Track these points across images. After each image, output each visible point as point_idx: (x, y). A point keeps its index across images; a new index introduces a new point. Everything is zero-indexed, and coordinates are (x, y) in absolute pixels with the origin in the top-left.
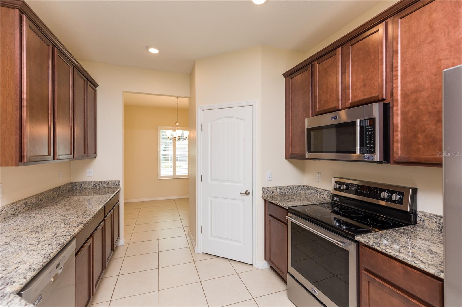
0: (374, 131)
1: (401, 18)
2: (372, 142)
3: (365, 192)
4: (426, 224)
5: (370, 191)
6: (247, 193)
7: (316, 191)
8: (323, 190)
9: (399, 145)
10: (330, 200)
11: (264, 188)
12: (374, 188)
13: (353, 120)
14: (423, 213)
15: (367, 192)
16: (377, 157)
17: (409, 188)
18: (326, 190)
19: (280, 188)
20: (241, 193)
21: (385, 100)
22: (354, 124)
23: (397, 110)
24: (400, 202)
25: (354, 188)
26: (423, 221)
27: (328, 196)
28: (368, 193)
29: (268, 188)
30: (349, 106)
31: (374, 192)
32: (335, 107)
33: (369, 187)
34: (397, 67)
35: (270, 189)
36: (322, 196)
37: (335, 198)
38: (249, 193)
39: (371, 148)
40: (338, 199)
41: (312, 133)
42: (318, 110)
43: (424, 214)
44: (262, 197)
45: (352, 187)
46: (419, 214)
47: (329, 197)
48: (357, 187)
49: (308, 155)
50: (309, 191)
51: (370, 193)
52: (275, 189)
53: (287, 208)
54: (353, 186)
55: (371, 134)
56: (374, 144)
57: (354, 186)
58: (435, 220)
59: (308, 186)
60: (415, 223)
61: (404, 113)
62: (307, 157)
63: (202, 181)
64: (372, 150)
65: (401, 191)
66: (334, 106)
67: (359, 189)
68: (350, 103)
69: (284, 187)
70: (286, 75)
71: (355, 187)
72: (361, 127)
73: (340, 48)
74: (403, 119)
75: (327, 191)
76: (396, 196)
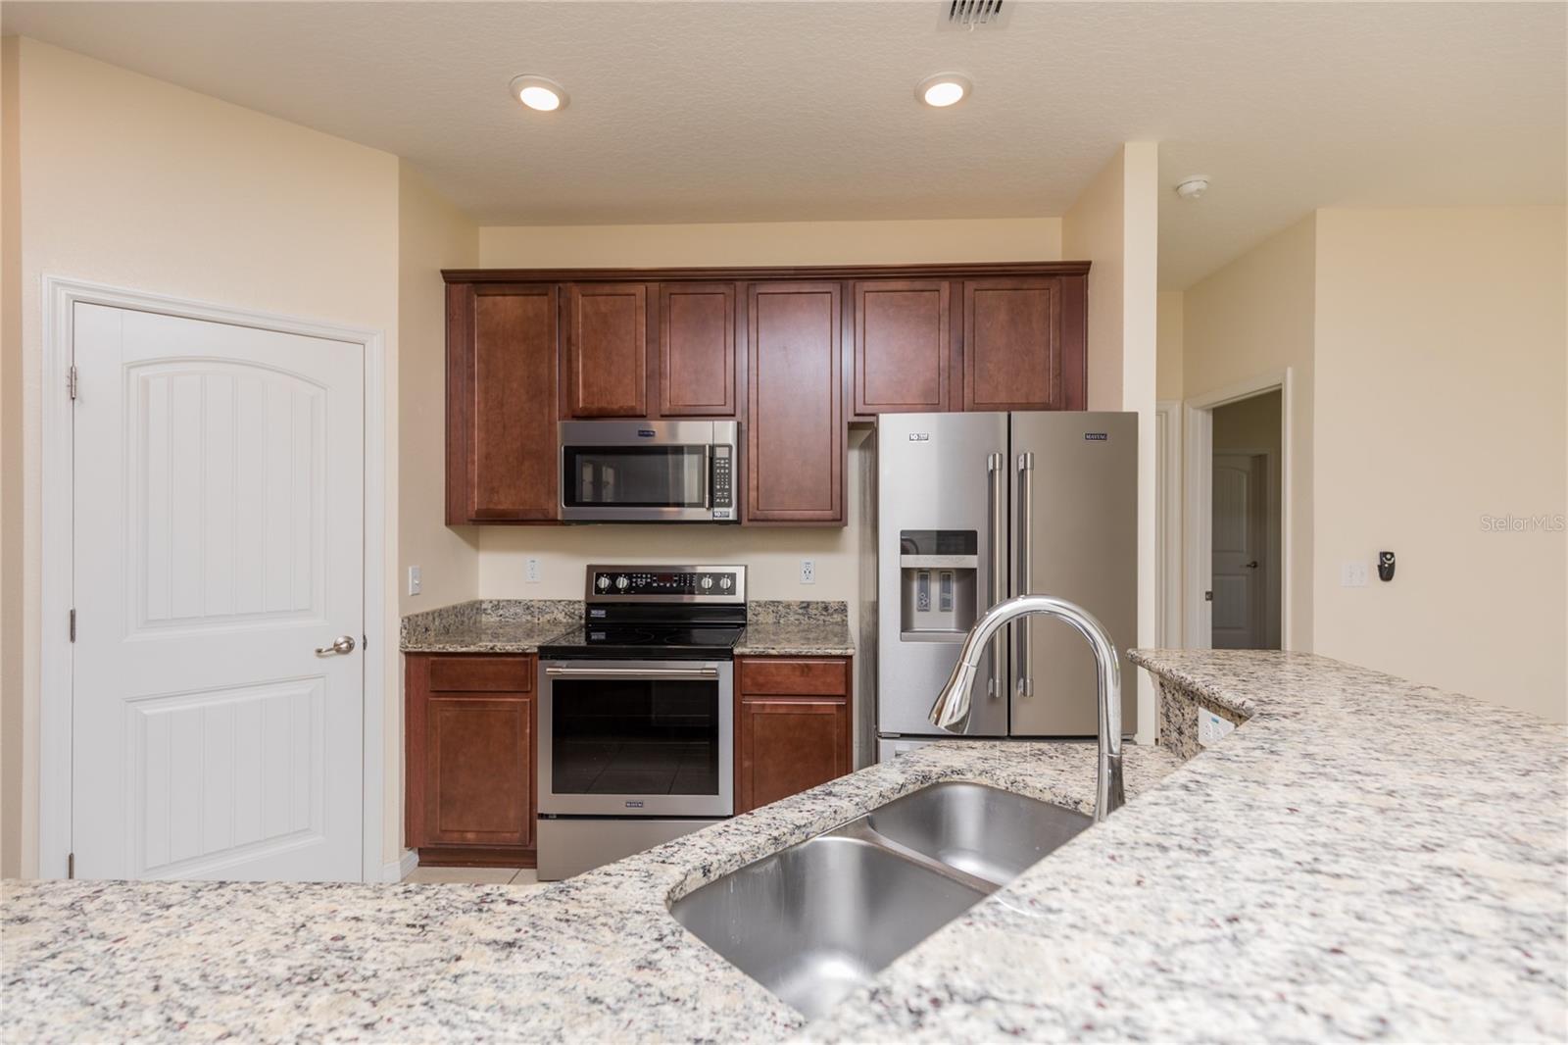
0: (729, 468)
2: (727, 487)
3: (668, 585)
4: (760, 618)
5: (678, 582)
6: (343, 647)
7: (528, 608)
8: (552, 601)
9: (756, 495)
10: (579, 621)
11: (406, 622)
12: (686, 575)
14: (757, 602)
15: (671, 585)
16: (732, 513)
18: (560, 601)
19: (440, 613)
20: (319, 652)
21: (732, 416)
24: (731, 591)
25: (644, 580)
26: (756, 615)
27: (566, 614)
28: (675, 585)
29: (417, 616)
30: (666, 413)
31: (685, 582)
33: (676, 575)
35: (420, 618)
36: (548, 617)
37: (593, 612)
38: (351, 647)
39: (725, 498)
40: (603, 612)
42: (581, 404)
43: (759, 604)
44: (403, 649)
45: (635, 580)
47: (572, 615)
48: (651, 578)
49: (563, 512)
50: (501, 612)
51: (679, 585)
52: (430, 618)
53: (536, 650)
54: (642, 578)
55: (725, 474)
56: (729, 491)
57: (644, 576)
59: (499, 601)
60: (747, 621)
62: (559, 517)
63: (72, 638)
64: (727, 500)
65: (733, 573)
67: (655, 581)
68: (669, 409)
69: (447, 610)
71: (646, 578)
72: (711, 460)
73: (641, 286)
75: (563, 603)
76: (726, 583)
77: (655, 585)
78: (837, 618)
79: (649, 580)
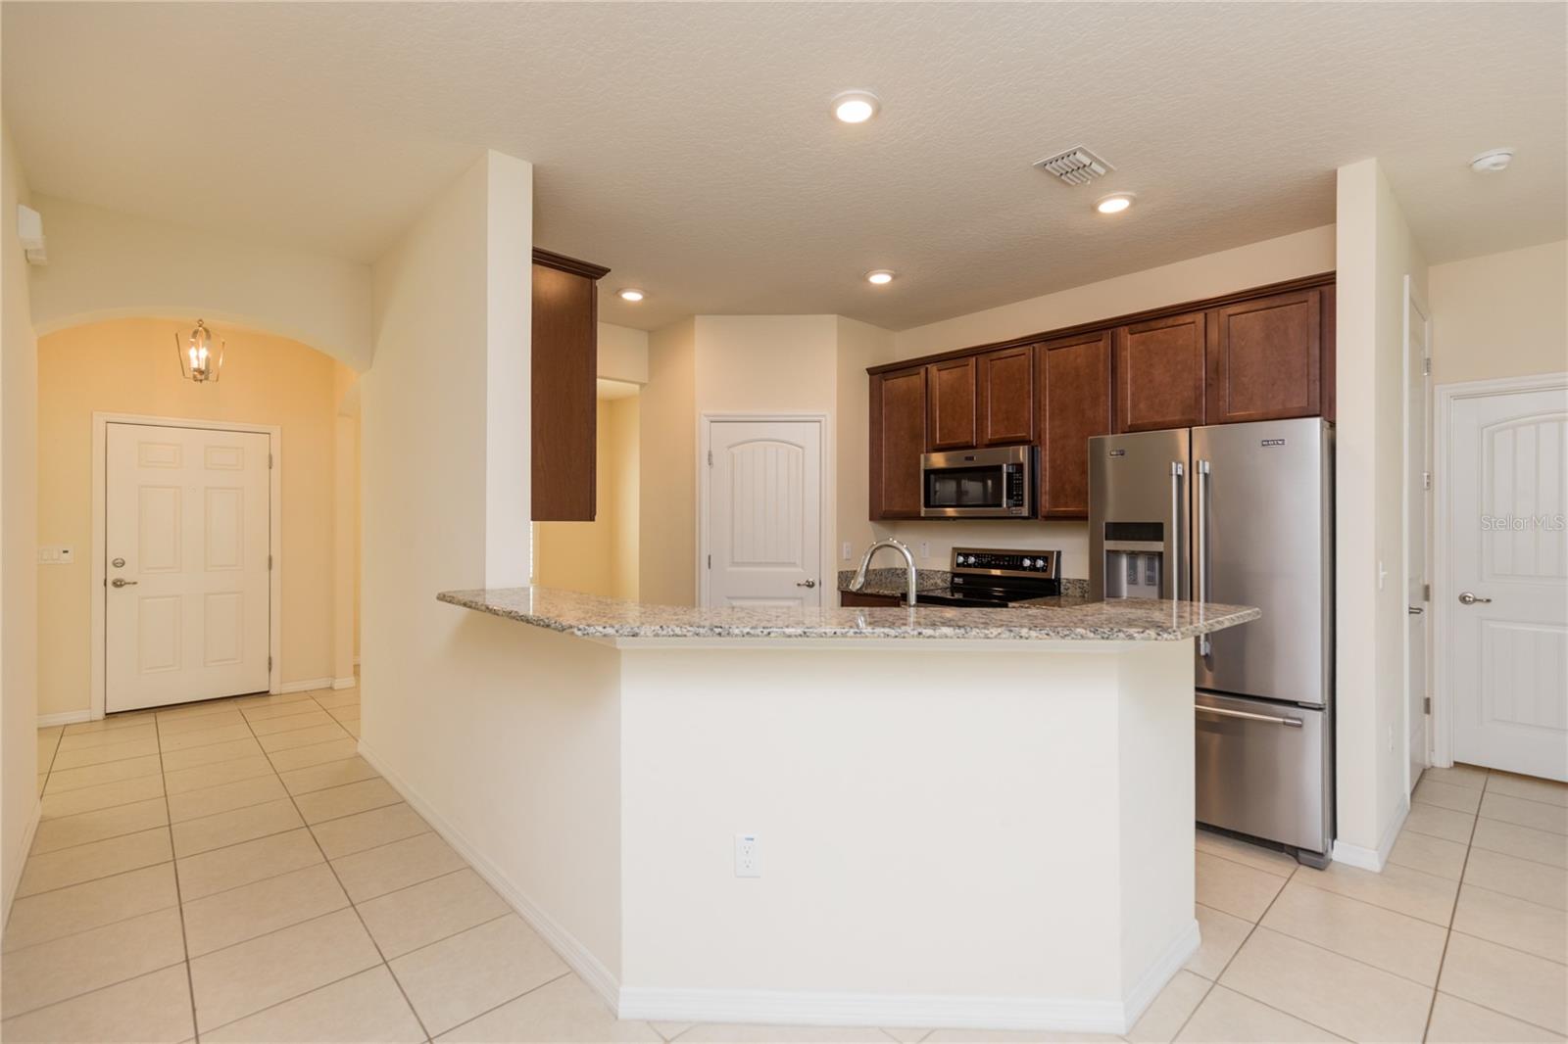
0: (1022, 479)
1: (1050, 350)
2: (1020, 493)
3: (1002, 563)
4: (1070, 592)
5: (1008, 561)
6: (810, 585)
8: (933, 571)
9: (1047, 497)
10: (948, 585)
11: (841, 574)
12: (1013, 556)
13: (999, 463)
14: (1067, 579)
15: (1004, 563)
16: (1025, 511)
17: (1053, 552)
18: (937, 571)
20: (799, 585)
21: (1030, 441)
22: (1000, 468)
23: (1045, 455)
24: (1044, 570)
25: (986, 559)
26: (1067, 589)
27: (942, 579)
28: (1006, 564)
29: (848, 571)
30: (987, 442)
31: (1014, 561)
32: (967, 442)
33: (1007, 556)
34: (1045, 405)
35: (851, 573)
37: (955, 578)
39: (1019, 501)
40: (961, 579)
41: (932, 477)
42: (938, 442)
43: (1068, 581)
44: (839, 588)
46: (1063, 582)
47: (944, 581)
49: (925, 512)
51: (1008, 563)
54: (985, 557)
55: (1019, 484)
56: (1022, 495)
58: (1079, 585)
60: (1060, 593)
61: (1052, 461)
62: (923, 515)
63: (709, 567)
64: (1020, 503)
65: (1046, 556)
66: (967, 440)
67: (993, 560)
68: (990, 440)
70: (871, 371)
72: (1008, 474)
73: (974, 359)
74: (1052, 467)
75: (939, 572)
76: (1040, 563)
79: (989, 559)
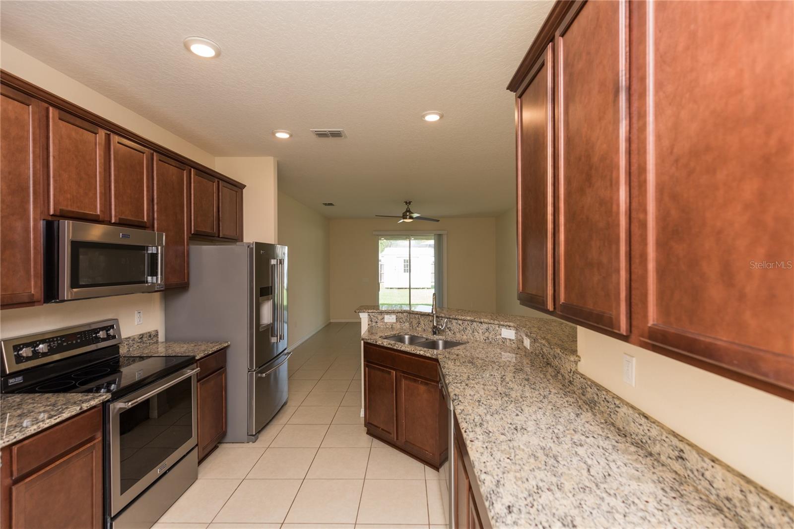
3: (74, 342)
5: (81, 338)
12: (84, 332)
15: (77, 342)
25: (56, 342)
28: (79, 341)
31: (85, 337)
32: (97, 216)
37: (9, 382)
45: (52, 343)
48: (60, 340)
49: (72, 293)
51: (82, 340)
54: (53, 341)
57: (55, 339)
66: (95, 213)
67: (64, 341)
71: (57, 340)
76: (111, 332)
77: (65, 344)
78: (155, 339)
79: (59, 342)
